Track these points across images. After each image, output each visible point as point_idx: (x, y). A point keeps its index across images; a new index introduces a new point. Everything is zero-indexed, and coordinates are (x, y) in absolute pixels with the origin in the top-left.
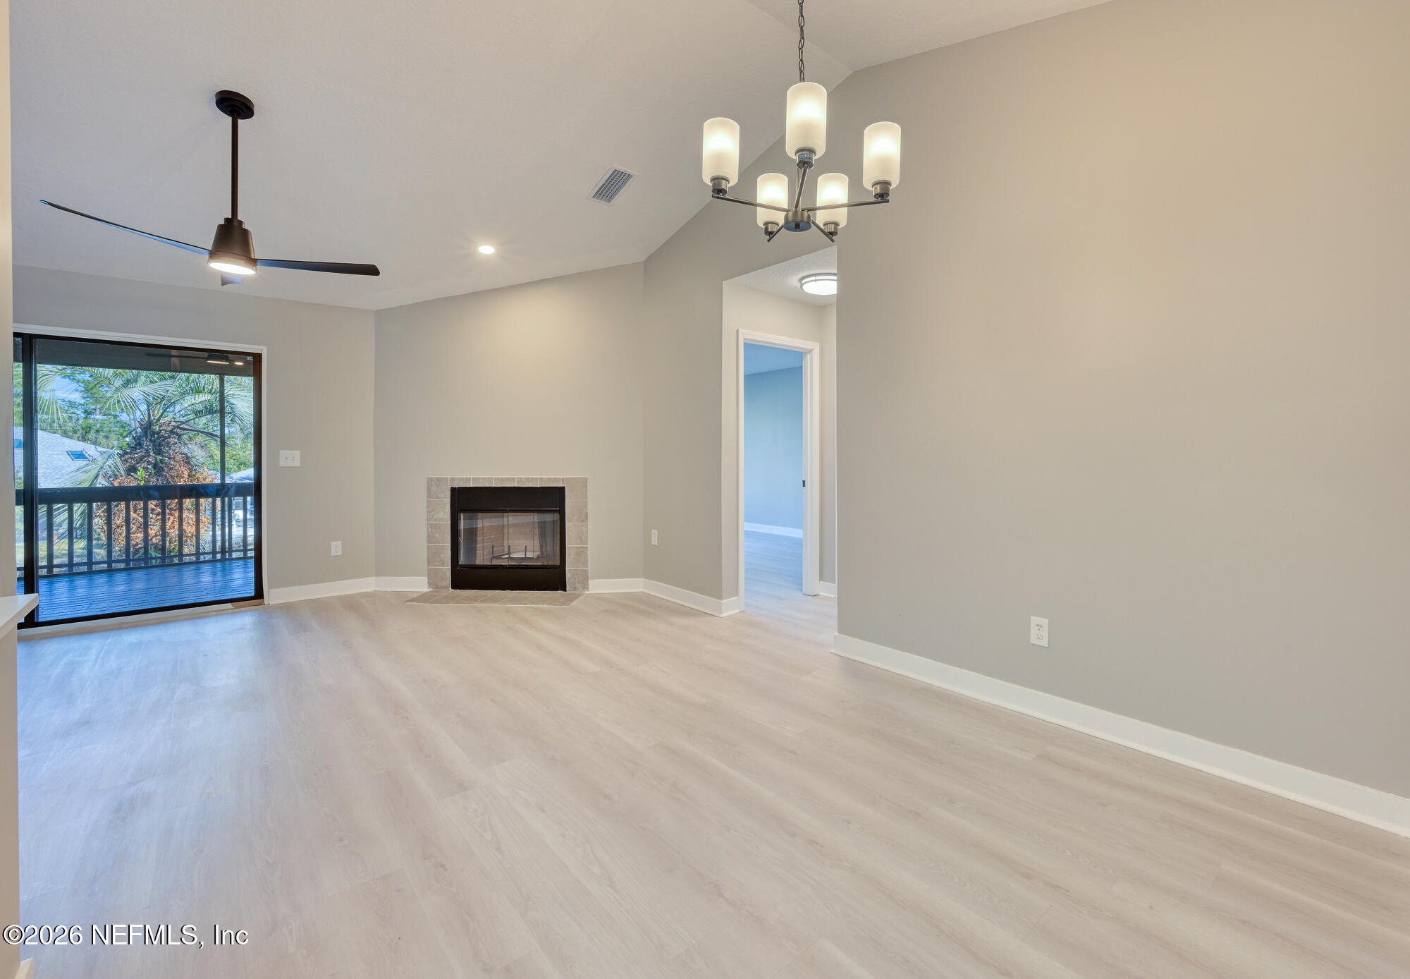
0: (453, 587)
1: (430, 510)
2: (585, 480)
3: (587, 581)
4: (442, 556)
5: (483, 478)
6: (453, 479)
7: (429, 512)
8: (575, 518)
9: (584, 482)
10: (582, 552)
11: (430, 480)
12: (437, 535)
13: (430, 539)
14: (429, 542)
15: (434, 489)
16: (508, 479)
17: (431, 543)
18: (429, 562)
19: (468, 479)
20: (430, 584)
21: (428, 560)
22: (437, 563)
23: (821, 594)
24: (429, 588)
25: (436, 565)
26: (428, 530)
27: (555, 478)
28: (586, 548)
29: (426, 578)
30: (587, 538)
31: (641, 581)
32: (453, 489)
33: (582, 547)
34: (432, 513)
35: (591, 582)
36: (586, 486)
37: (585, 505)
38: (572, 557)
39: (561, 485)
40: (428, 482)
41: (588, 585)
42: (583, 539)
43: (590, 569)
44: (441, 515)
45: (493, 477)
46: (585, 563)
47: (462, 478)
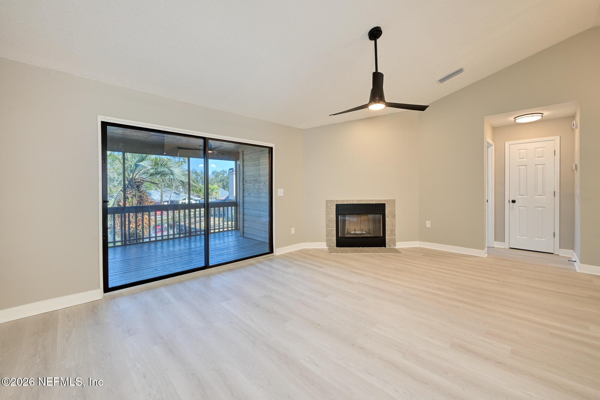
0: (337, 247)
1: (327, 213)
2: (394, 200)
3: (395, 243)
4: (333, 233)
5: (350, 200)
6: (337, 201)
7: (327, 215)
8: (390, 216)
9: (394, 201)
10: (393, 231)
11: (327, 201)
12: (331, 224)
13: (327, 226)
14: (327, 227)
15: (329, 205)
16: (361, 200)
17: (328, 228)
18: (327, 236)
19: (344, 201)
20: (327, 245)
21: (327, 235)
22: (330, 236)
23: (495, 246)
24: (327, 247)
25: (330, 237)
26: (326, 222)
27: (382, 200)
28: (395, 229)
29: (326, 243)
30: (395, 225)
31: (418, 242)
32: (336, 205)
33: (393, 229)
34: (328, 215)
35: (397, 243)
36: (395, 203)
37: (395, 211)
38: (389, 233)
39: (384, 202)
40: (326, 202)
41: (395, 244)
42: (394, 225)
43: (397, 237)
44: (332, 216)
45: (355, 200)
46: (395, 235)
47: (341, 200)
